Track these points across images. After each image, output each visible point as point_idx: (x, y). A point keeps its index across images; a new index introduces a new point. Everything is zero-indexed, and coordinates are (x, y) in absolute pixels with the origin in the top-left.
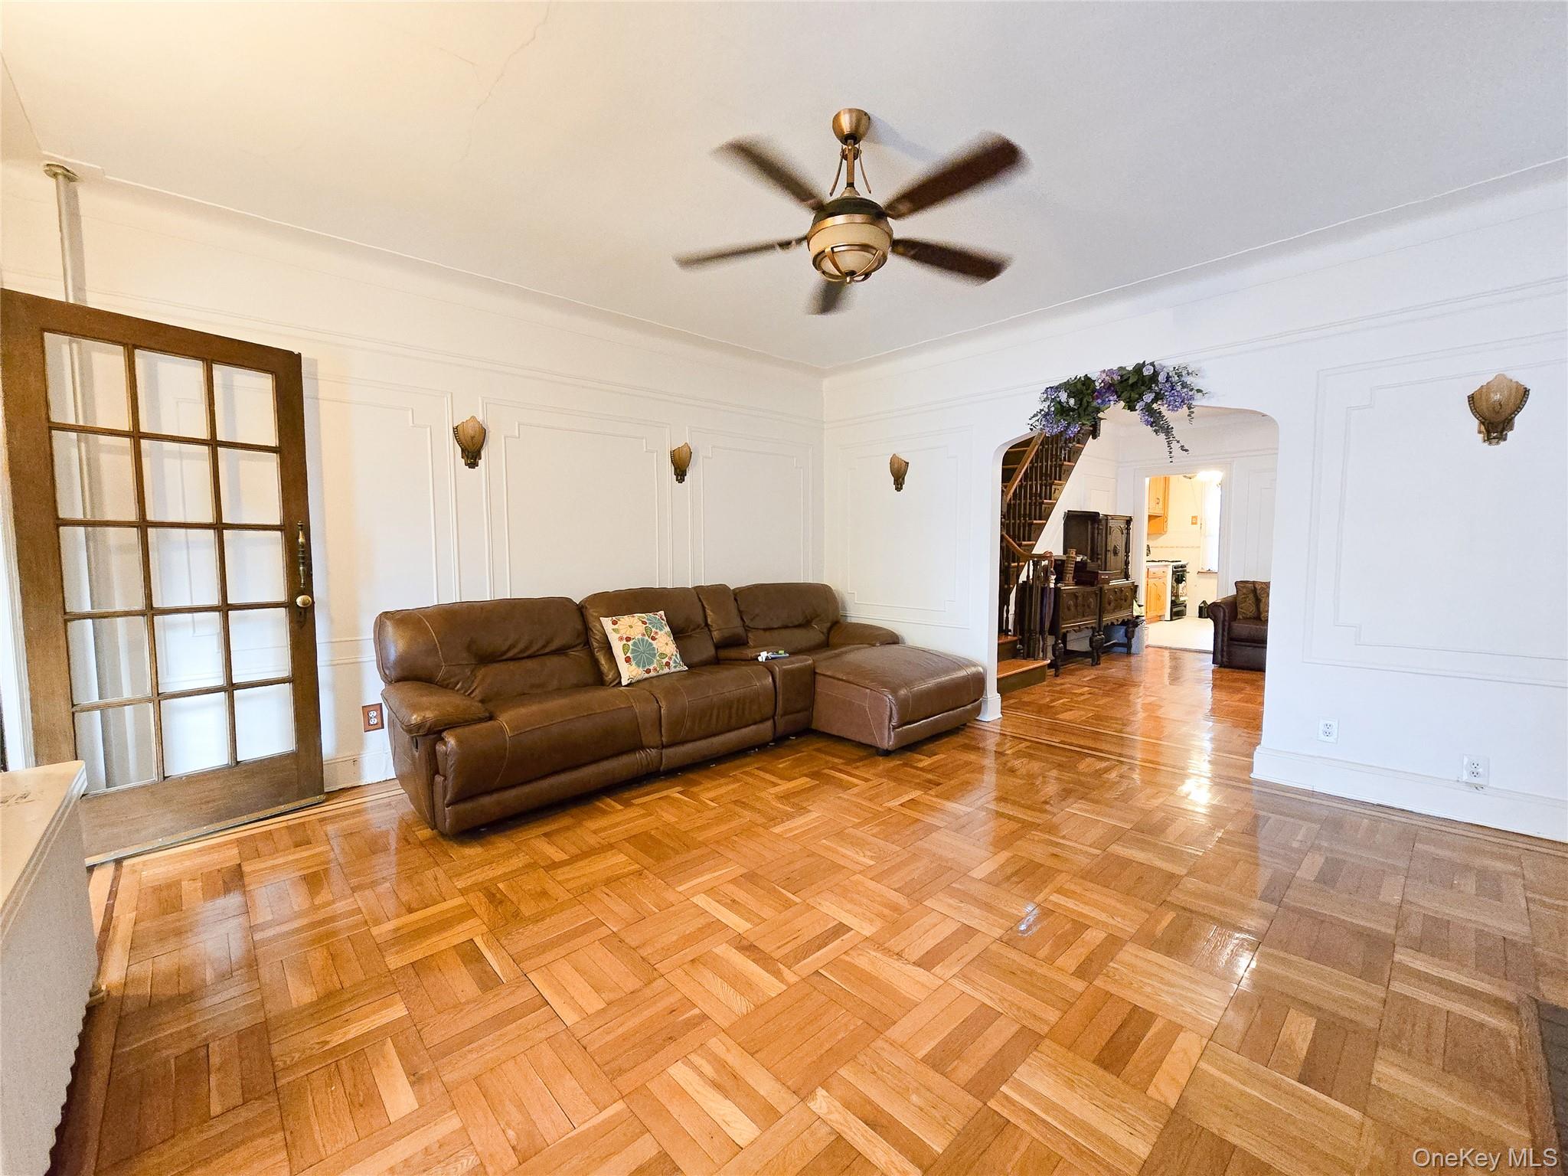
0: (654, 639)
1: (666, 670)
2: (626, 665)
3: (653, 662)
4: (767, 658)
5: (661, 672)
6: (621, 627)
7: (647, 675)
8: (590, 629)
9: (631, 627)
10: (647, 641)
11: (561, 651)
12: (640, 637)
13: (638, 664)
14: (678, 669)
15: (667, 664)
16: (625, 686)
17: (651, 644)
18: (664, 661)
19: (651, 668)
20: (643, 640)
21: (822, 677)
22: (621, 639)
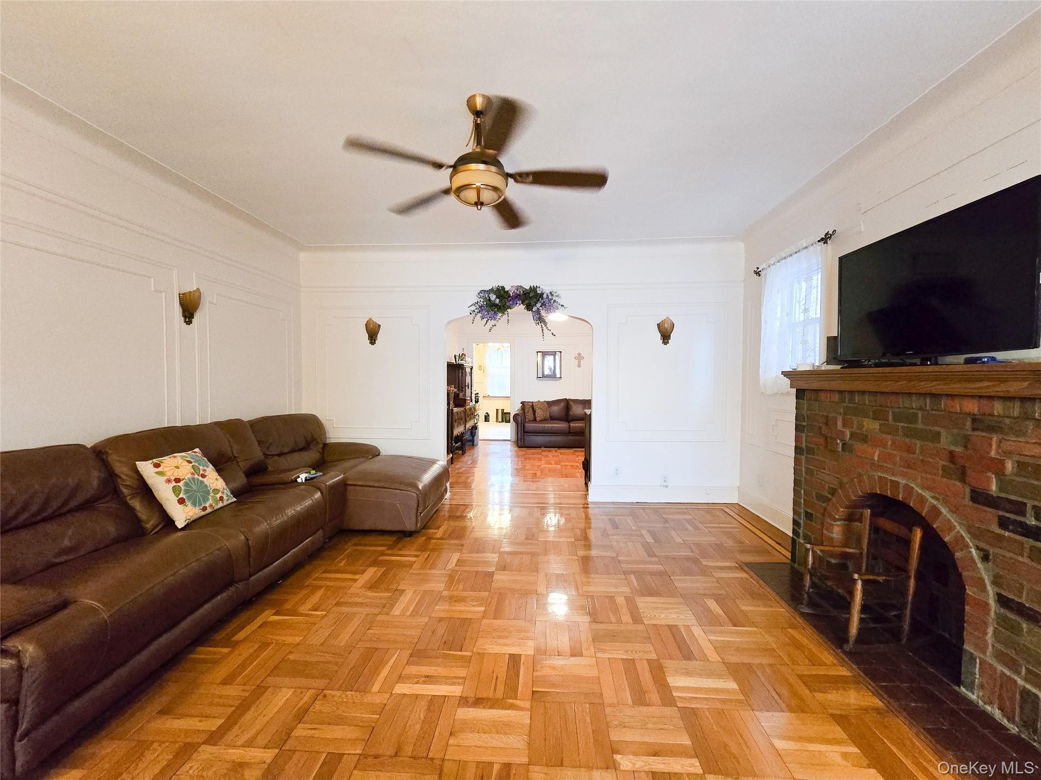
0: (203, 476)
1: (220, 505)
2: (181, 507)
3: (208, 499)
4: (306, 479)
5: (216, 507)
6: (166, 469)
7: (203, 513)
8: (117, 475)
9: (177, 467)
10: (198, 479)
11: (87, 506)
12: (190, 476)
13: (194, 504)
14: (230, 501)
15: (221, 498)
16: (183, 529)
17: (202, 482)
18: (218, 496)
19: (207, 505)
20: (193, 479)
21: (352, 487)
22: (169, 481)
